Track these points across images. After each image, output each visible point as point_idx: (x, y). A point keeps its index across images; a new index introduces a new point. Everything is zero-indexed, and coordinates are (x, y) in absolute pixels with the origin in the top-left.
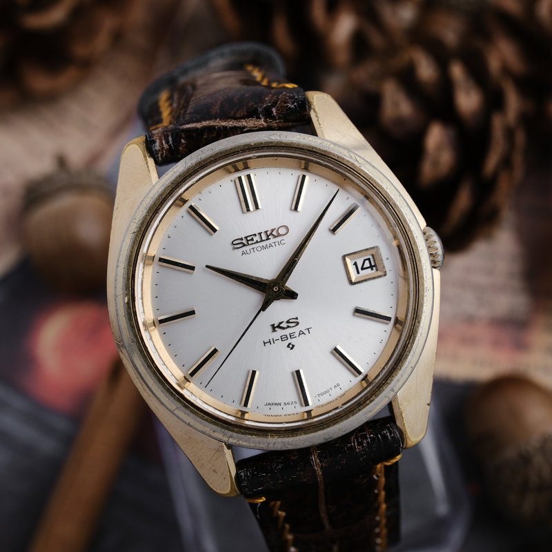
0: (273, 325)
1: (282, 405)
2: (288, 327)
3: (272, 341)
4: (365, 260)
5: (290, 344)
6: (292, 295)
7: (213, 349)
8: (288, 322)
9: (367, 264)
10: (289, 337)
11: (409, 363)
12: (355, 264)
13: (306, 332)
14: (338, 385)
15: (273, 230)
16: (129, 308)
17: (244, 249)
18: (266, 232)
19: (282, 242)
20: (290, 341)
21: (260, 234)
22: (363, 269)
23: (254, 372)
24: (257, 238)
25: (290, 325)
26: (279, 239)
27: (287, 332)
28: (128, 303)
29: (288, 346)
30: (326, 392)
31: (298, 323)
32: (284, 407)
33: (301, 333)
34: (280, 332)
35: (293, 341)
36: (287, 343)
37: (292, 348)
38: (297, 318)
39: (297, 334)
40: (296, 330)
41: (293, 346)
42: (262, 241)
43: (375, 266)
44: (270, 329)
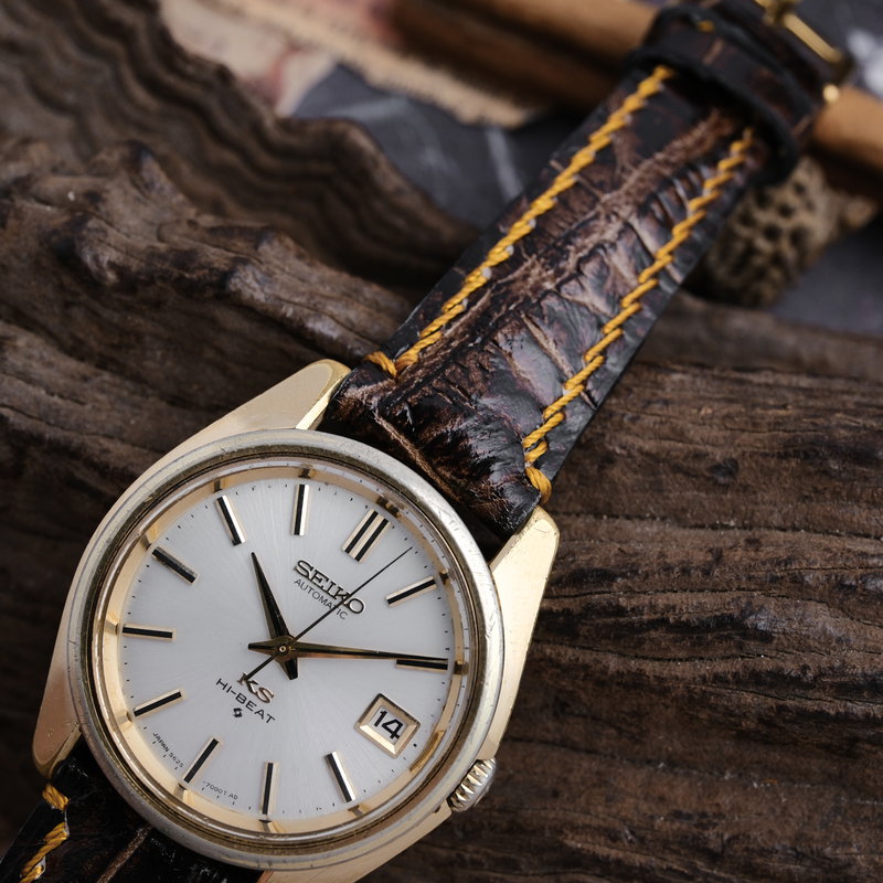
1: (169, 753)
2: (256, 694)
3: (227, 688)
4: (396, 721)
5: (239, 709)
6: (292, 672)
7: (170, 631)
8: (261, 690)
9: (393, 727)
10: (247, 702)
13: (266, 718)
14: (236, 797)
15: (347, 595)
18: (340, 589)
19: (343, 615)
20: (243, 707)
21: (333, 585)
22: (385, 726)
23: (178, 695)
24: (325, 584)
25: (259, 694)
27: (250, 697)
29: (235, 710)
30: (217, 790)
31: (268, 701)
32: (168, 757)
33: (261, 713)
34: (243, 689)
35: (245, 711)
36: (239, 705)
37: (237, 716)
38: (272, 696)
39: (256, 709)
40: (260, 706)
41: (240, 715)
42: (327, 592)
43: (398, 737)
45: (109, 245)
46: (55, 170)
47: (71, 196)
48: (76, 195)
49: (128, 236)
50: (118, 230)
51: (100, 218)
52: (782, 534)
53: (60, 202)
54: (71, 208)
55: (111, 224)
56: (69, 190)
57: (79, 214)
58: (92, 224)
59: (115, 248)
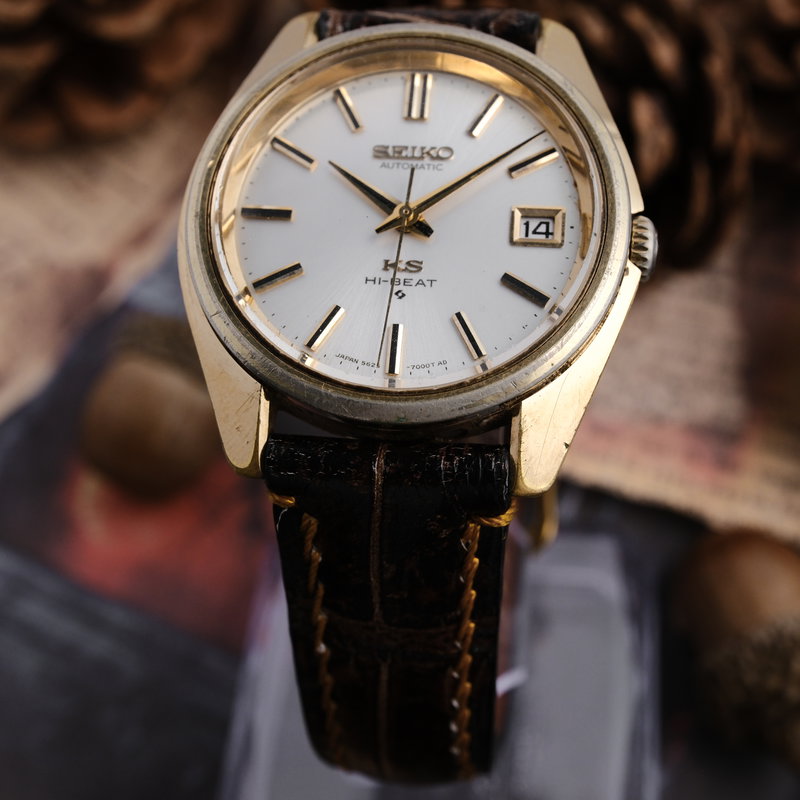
0: (387, 261)
1: (360, 363)
2: (407, 270)
3: (377, 281)
4: (541, 223)
5: (399, 291)
6: (426, 230)
7: (297, 263)
8: (408, 263)
9: (543, 228)
10: (402, 282)
11: (550, 357)
12: (527, 224)
13: (428, 284)
14: (445, 362)
15: (433, 148)
17: (387, 161)
18: (423, 148)
19: (439, 167)
20: (401, 287)
21: (414, 148)
22: (535, 232)
23: (337, 309)
24: (408, 153)
25: (409, 268)
26: (436, 163)
27: (402, 275)
28: (210, 169)
29: (397, 293)
30: (424, 366)
31: (420, 269)
32: (361, 367)
33: (420, 283)
34: (392, 272)
35: (405, 289)
36: (397, 288)
37: (400, 298)
38: (421, 263)
39: (414, 283)
40: (416, 277)
41: (404, 295)
42: (413, 158)
43: (552, 234)
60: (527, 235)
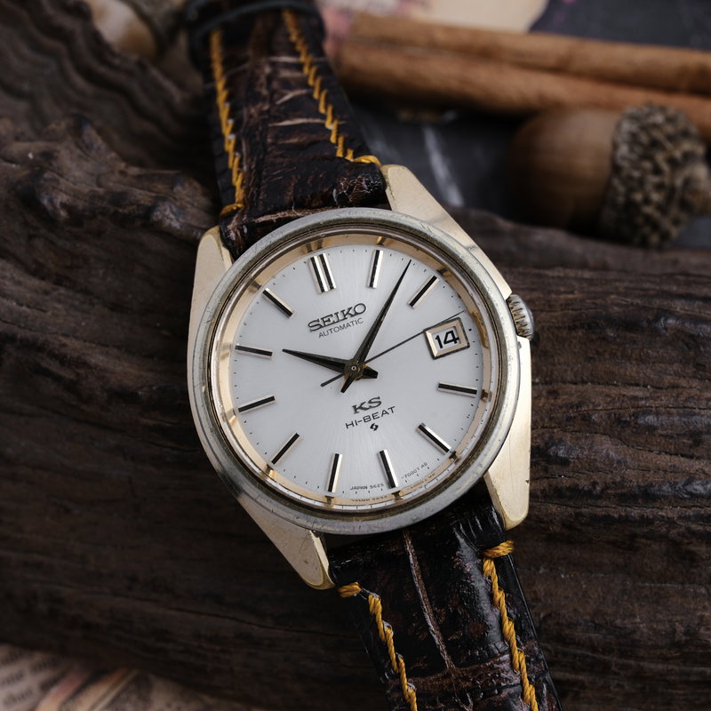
0: (354, 407)
1: (369, 487)
2: (371, 407)
3: (354, 423)
4: (447, 334)
5: (373, 425)
6: (372, 374)
7: (294, 434)
8: (370, 402)
9: (450, 337)
10: (371, 417)
11: (496, 436)
12: (438, 338)
13: (390, 411)
14: (426, 464)
15: (349, 309)
16: (206, 397)
17: (321, 330)
18: (343, 311)
19: (360, 321)
20: (373, 421)
21: (336, 314)
22: (446, 342)
23: (337, 456)
24: (333, 319)
25: (372, 405)
26: (357, 317)
27: (370, 412)
28: (206, 392)
29: (372, 427)
30: (413, 473)
31: (380, 403)
32: (371, 490)
33: (385, 413)
34: (362, 414)
35: (376, 422)
36: (370, 424)
37: (375, 429)
38: (379, 398)
39: (380, 415)
40: (379, 410)
41: (377, 426)
42: (339, 321)
44: (353, 411)
45: (61, 190)
46: (17, 139)
47: (31, 156)
48: (34, 155)
49: (75, 184)
50: (67, 180)
51: (53, 171)
52: (574, 386)
53: (23, 160)
54: (31, 164)
55: (61, 176)
56: (28, 152)
57: (37, 168)
58: (47, 175)
59: (66, 193)
60: (441, 347)
